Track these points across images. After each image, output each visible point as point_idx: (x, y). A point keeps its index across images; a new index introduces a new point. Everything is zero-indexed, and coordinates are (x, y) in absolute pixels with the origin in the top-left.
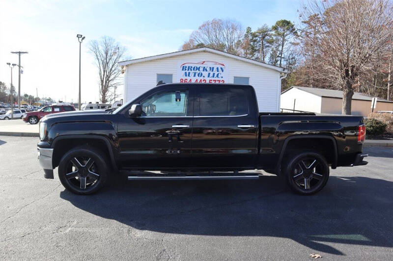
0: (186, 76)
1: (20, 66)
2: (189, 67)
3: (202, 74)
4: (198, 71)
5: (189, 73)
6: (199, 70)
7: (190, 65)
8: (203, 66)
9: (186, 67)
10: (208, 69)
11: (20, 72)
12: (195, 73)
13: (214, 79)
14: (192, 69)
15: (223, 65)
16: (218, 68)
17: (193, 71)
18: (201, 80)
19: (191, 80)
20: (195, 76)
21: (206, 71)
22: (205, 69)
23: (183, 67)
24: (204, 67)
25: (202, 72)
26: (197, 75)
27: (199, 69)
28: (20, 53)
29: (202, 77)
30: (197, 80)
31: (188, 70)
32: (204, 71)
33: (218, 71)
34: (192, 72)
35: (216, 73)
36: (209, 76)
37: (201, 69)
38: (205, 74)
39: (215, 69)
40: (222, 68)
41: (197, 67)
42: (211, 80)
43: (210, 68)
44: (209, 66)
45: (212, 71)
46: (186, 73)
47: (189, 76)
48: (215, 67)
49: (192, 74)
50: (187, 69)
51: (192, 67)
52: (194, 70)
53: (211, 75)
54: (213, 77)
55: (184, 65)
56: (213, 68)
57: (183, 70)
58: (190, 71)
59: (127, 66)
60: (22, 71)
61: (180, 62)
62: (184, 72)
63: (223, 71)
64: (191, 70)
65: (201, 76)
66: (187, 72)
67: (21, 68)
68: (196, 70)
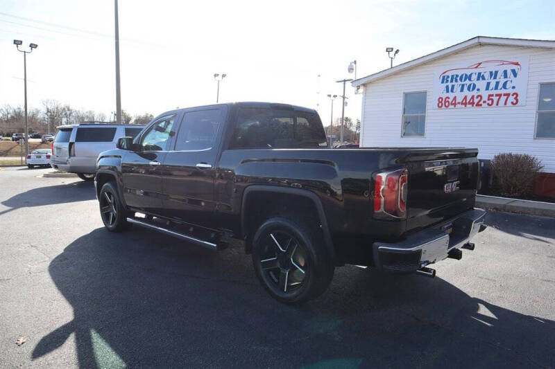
0: (448, 91)
1: (344, 98)
2: (453, 76)
3: (474, 86)
4: (468, 82)
5: (453, 86)
6: (470, 80)
7: (454, 73)
8: (477, 71)
9: (448, 77)
10: (487, 76)
11: (345, 104)
12: (463, 86)
13: (498, 92)
14: (458, 78)
15: (517, 64)
16: (505, 72)
17: (459, 82)
18: (473, 97)
19: (455, 98)
20: (462, 90)
21: (484, 79)
22: (480, 77)
23: (444, 77)
24: (480, 74)
25: (474, 82)
26: (466, 88)
27: (469, 77)
28: (345, 81)
29: (475, 91)
30: (466, 97)
31: (452, 81)
32: (478, 79)
33: (506, 76)
34: (457, 85)
35: (502, 81)
36: (487, 88)
37: (474, 77)
38: (481, 85)
39: (500, 74)
40: (514, 72)
41: (466, 75)
42: (492, 95)
43: (491, 73)
44: (488, 70)
45: (495, 78)
46: (447, 87)
47: (452, 91)
48: (501, 70)
49: (457, 88)
50: (449, 79)
51: (457, 76)
52: (461, 80)
53: (493, 85)
54: (496, 88)
55: (446, 74)
56: (496, 72)
57: (443, 82)
58: (454, 83)
59: (364, 85)
60: (346, 103)
61: (438, 70)
62: (445, 85)
63: (515, 75)
64: (456, 81)
65: (473, 89)
66: (450, 84)
67: (346, 100)
68: (465, 80)
